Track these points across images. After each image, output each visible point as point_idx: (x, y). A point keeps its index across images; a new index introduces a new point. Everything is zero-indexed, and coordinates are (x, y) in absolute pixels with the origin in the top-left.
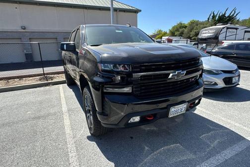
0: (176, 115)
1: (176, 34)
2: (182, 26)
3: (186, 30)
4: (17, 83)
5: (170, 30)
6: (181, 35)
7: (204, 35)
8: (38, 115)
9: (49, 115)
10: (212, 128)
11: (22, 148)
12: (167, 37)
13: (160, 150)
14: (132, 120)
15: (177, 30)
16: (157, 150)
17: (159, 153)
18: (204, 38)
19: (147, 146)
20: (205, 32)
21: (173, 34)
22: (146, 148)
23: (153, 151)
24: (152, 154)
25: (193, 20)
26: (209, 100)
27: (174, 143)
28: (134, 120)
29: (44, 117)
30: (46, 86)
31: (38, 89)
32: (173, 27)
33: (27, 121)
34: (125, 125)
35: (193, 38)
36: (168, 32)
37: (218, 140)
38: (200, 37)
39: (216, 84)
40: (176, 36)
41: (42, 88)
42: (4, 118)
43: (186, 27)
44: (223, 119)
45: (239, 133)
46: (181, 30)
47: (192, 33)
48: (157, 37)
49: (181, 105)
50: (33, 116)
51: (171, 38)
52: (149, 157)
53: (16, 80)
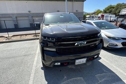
0: (80, 64)
1: (107, 12)
2: (111, 7)
3: (113, 10)
4: (24, 37)
5: (104, 10)
6: (110, 12)
7: (123, 13)
8: (26, 54)
9: (30, 54)
10: (105, 71)
11: (15, 69)
12: (101, 14)
13: (71, 79)
14: (56, 64)
15: (108, 10)
16: (70, 79)
17: (70, 81)
18: (123, 14)
19: (66, 76)
20: (124, 11)
21: (105, 12)
22: (65, 77)
23: (68, 79)
24: (66, 81)
25: (119, 4)
26: (111, 54)
27: (80, 77)
28: (58, 64)
29: (28, 55)
30: (34, 40)
31: (31, 41)
32: (106, 8)
33: (21, 56)
34: (53, 66)
35: (117, 14)
36: (102, 11)
37: (105, 79)
38: (120, 14)
39: (117, 45)
40: (107, 13)
41: (32, 41)
42: (13, 54)
43: (113, 8)
44: (114, 67)
45: (120, 77)
46: (110, 10)
47: (117, 11)
48: (96, 14)
49: (82, 59)
50: (24, 54)
51: (103, 14)
52: (64, 82)
53: (24, 36)
